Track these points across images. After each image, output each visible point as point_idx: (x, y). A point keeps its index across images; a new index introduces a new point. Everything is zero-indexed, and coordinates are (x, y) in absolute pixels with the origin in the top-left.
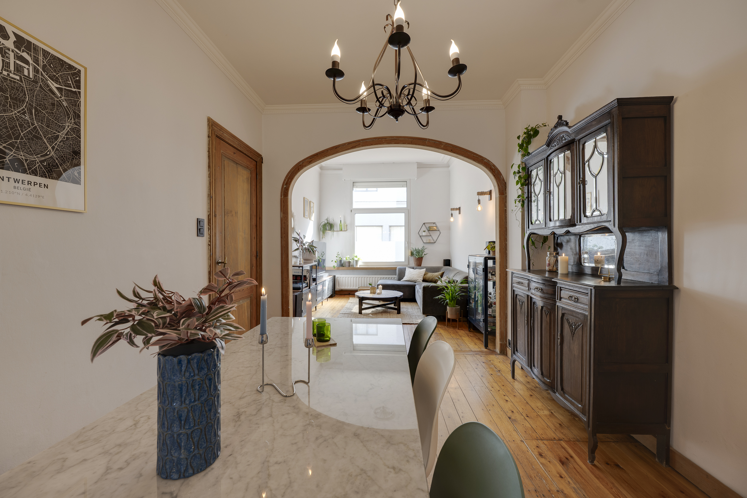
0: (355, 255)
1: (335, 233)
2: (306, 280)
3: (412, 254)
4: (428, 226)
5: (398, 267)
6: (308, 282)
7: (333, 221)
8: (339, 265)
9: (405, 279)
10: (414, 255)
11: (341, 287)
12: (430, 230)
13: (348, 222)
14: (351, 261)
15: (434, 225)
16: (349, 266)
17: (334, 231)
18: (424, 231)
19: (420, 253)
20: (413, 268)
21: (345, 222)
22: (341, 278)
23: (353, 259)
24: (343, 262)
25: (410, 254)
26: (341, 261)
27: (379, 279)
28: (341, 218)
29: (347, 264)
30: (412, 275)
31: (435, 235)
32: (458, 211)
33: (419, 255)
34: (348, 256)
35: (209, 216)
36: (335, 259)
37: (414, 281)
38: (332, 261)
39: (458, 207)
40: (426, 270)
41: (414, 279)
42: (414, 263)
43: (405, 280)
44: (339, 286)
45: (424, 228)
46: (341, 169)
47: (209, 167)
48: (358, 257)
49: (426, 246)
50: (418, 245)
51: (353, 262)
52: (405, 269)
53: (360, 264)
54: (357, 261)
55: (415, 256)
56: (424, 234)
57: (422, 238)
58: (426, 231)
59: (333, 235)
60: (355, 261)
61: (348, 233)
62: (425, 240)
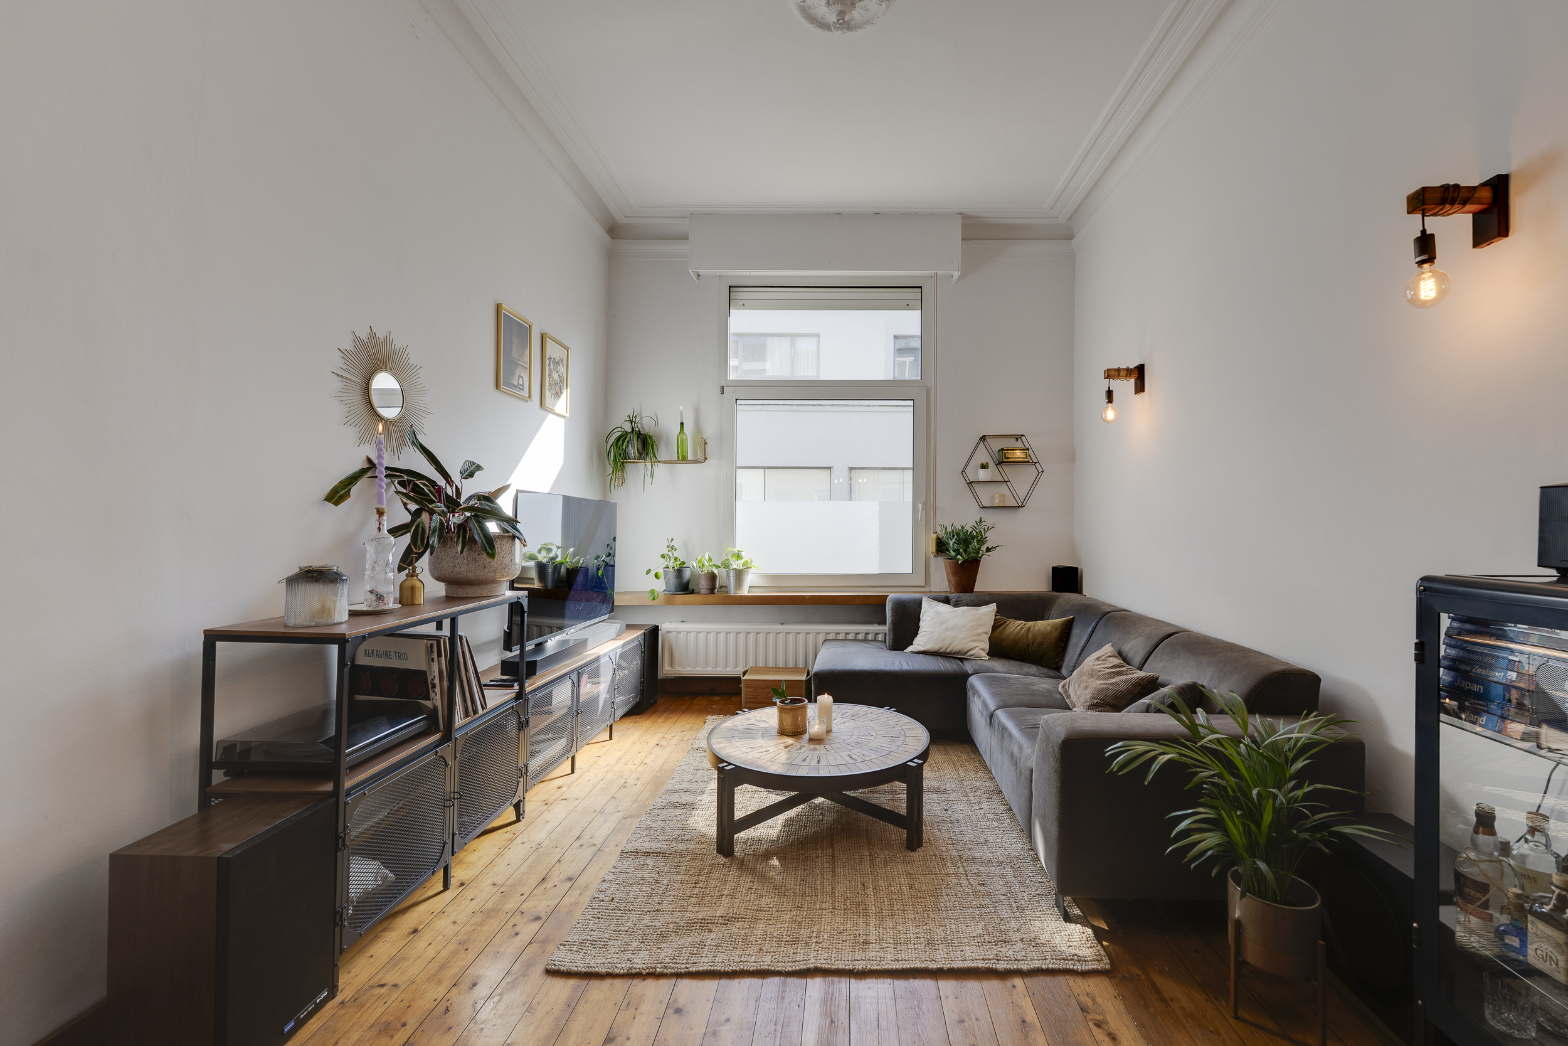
0: (736, 550)
1: (661, 470)
2: (428, 698)
3: (941, 547)
4: (996, 445)
5: (893, 595)
6: (439, 704)
7: (657, 424)
8: (672, 587)
9: (921, 642)
10: (947, 550)
11: (680, 669)
12: (1003, 460)
13: (710, 430)
14: (716, 572)
15: (1019, 444)
16: (712, 590)
17: (655, 459)
18: (984, 466)
19: (970, 543)
20: (946, 601)
21: (698, 429)
22: (682, 635)
23: (726, 565)
24: (687, 574)
25: (932, 547)
26: (679, 572)
27: (821, 638)
28: (681, 413)
29: (704, 584)
30: (947, 629)
31: (1021, 478)
32: (1132, 382)
33: (965, 551)
34: (708, 554)
36: (659, 566)
37: (958, 653)
38: (648, 572)
39: (1133, 365)
40: (999, 611)
41: (956, 646)
42: (950, 582)
43: (922, 649)
44: (672, 664)
45: (982, 456)
46: (684, 238)
48: (746, 557)
49: (990, 518)
50: (963, 515)
51: (724, 576)
52: (918, 604)
53: (751, 584)
54: (739, 574)
55: (954, 554)
56: (983, 475)
57: (978, 489)
58: (991, 464)
59: (652, 475)
60: (732, 573)
61: (708, 471)
62: (987, 496)
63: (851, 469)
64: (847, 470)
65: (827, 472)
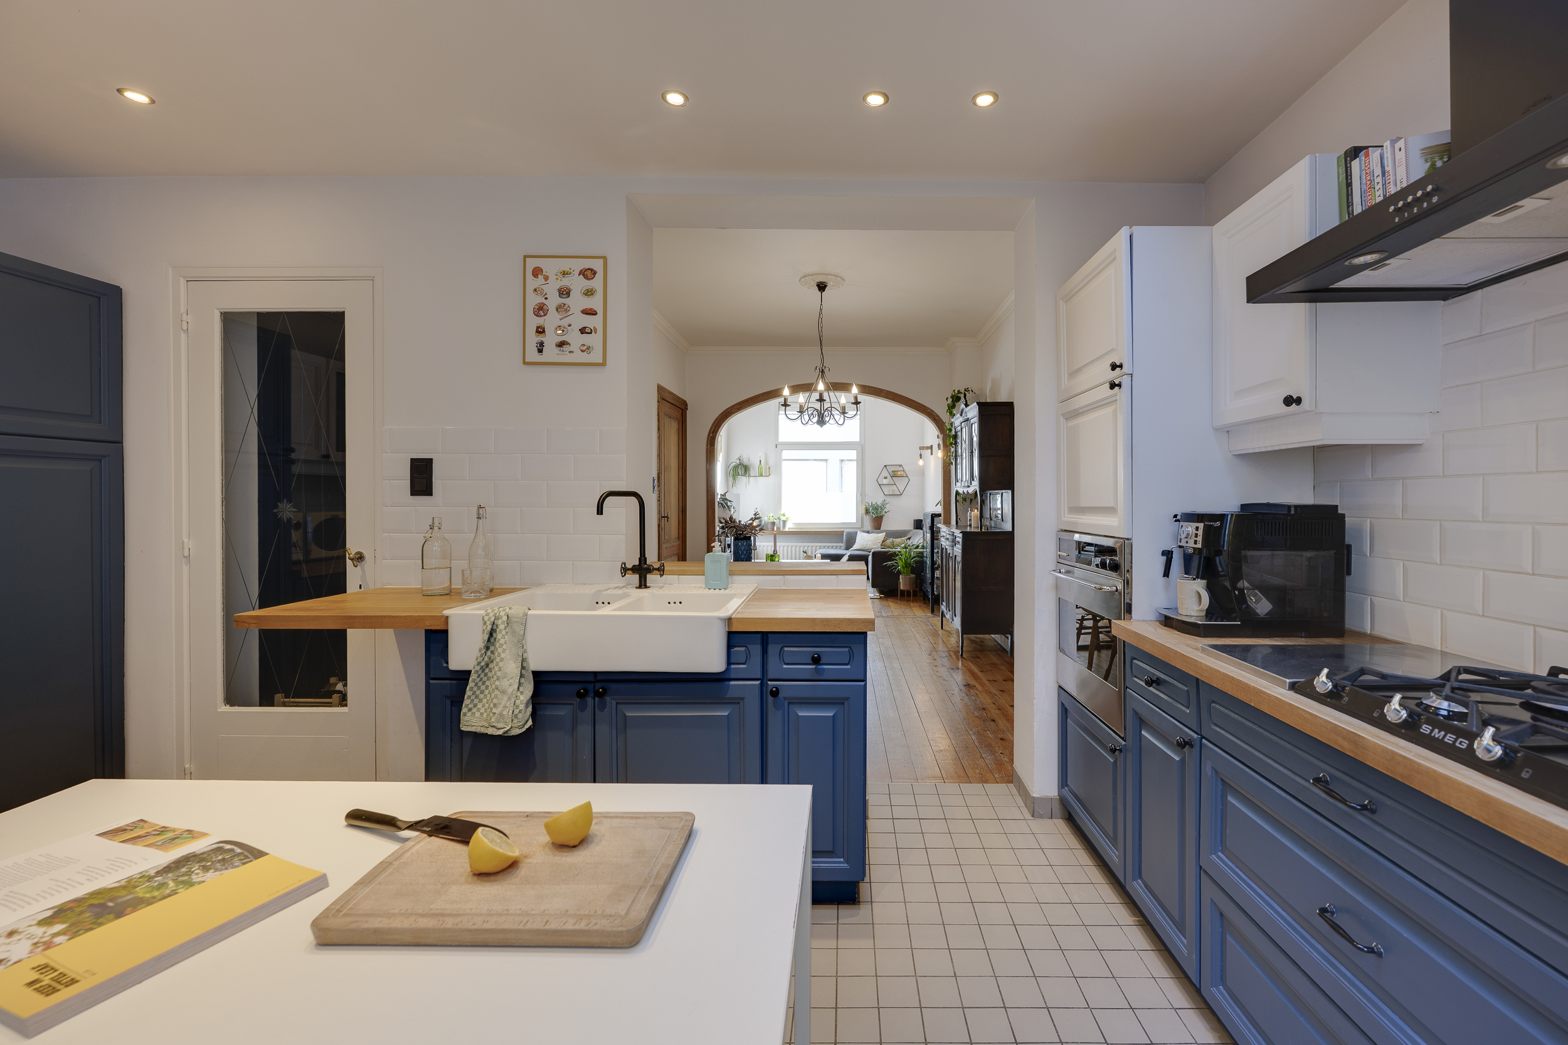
0: (782, 513)
1: (752, 479)
3: (867, 512)
4: (891, 469)
5: (846, 530)
7: (750, 461)
9: (855, 547)
10: (870, 512)
12: (894, 475)
13: (771, 463)
14: (775, 522)
15: (901, 469)
17: (749, 476)
18: (885, 478)
19: (879, 510)
20: (868, 532)
21: (767, 462)
22: (761, 548)
23: (779, 519)
25: (864, 512)
27: (818, 548)
28: (760, 456)
29: (770, 526)
30: (865, 541)
31: (901, 483)
32: (930, 450)
33: (877, 513)
34: (772, 515)
35: (658, 474)
37: (868, 550)
39: (929, 445)
40: (886, 535)
41: (868, 545)
42: (870, 525)
43: (856, 549)
45: (885, 473)
47: (659, 429)
48: (787, 515)
49: (888, 499)
50: (876, 498)
51: (778, 523)
52: (857, 533)
53: (789, 527)
54: (784, 522)
55: (872, 514)
56: (885, 482)
57: (883, 487)
58: (889, 477)
59: (746, 481)
60: (781, 522)
61: (771, 479)
62: (886, 490)
63: (842, 461)
64: (838, 462)
65: (824, 463)
